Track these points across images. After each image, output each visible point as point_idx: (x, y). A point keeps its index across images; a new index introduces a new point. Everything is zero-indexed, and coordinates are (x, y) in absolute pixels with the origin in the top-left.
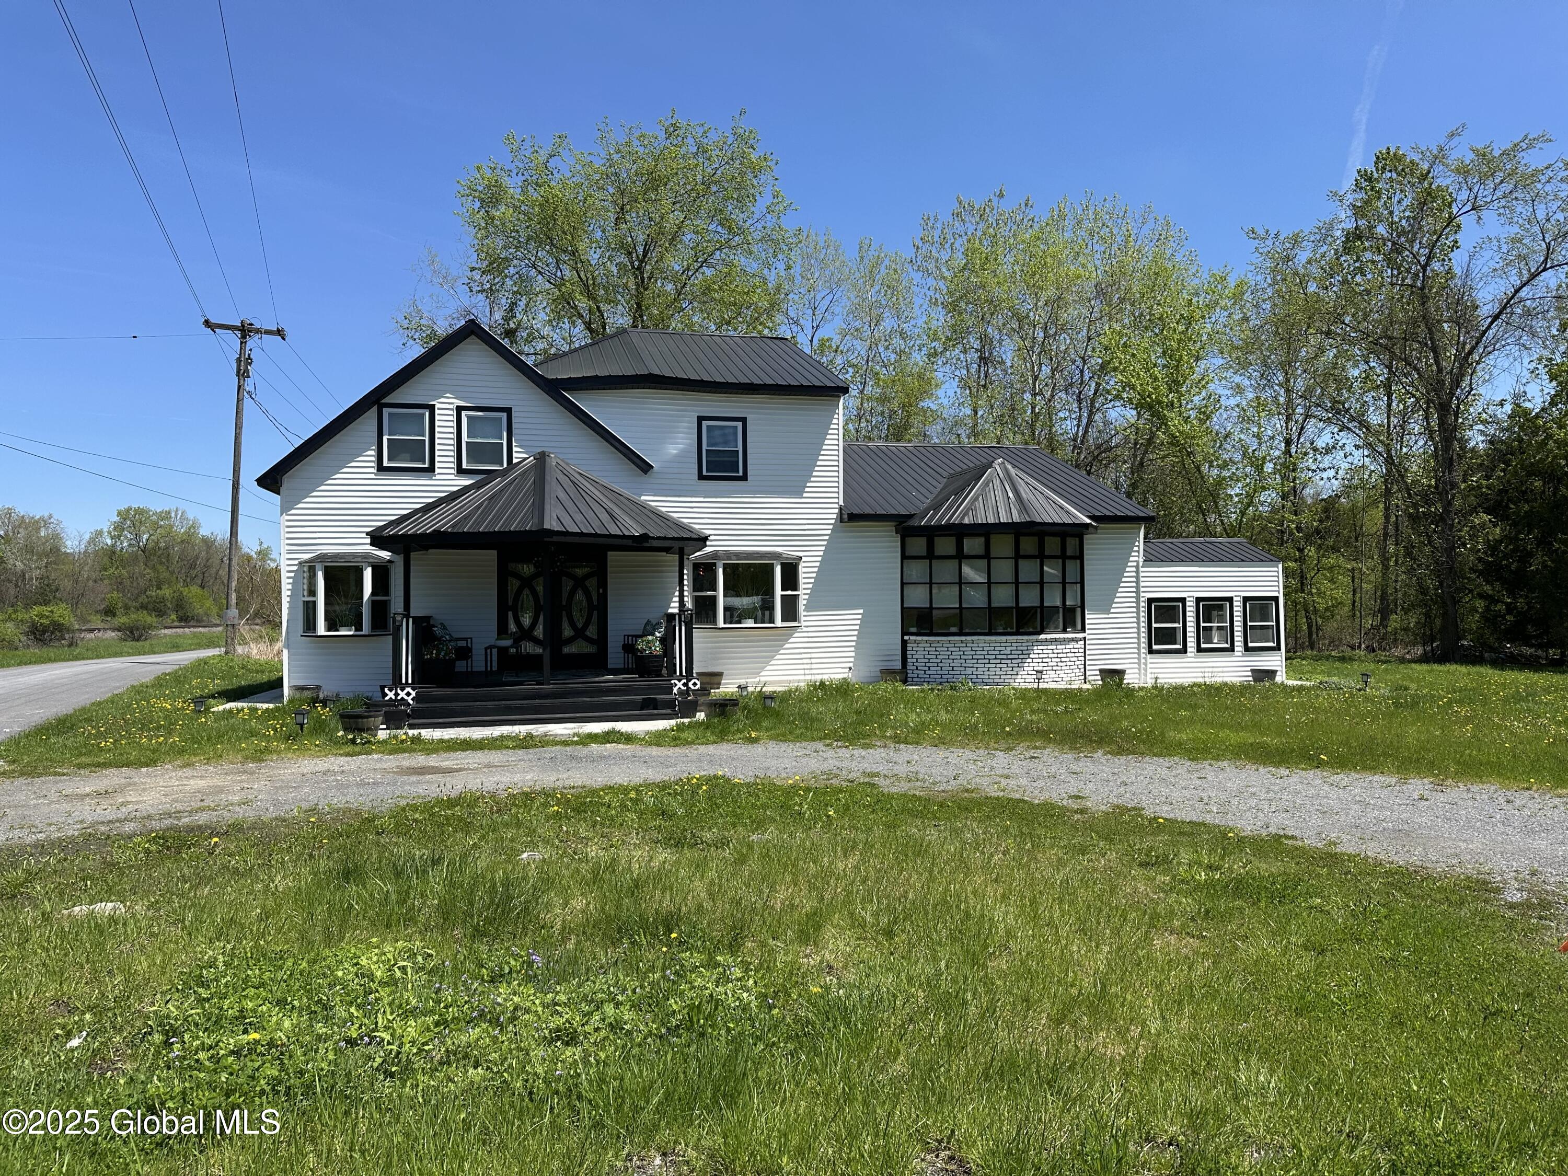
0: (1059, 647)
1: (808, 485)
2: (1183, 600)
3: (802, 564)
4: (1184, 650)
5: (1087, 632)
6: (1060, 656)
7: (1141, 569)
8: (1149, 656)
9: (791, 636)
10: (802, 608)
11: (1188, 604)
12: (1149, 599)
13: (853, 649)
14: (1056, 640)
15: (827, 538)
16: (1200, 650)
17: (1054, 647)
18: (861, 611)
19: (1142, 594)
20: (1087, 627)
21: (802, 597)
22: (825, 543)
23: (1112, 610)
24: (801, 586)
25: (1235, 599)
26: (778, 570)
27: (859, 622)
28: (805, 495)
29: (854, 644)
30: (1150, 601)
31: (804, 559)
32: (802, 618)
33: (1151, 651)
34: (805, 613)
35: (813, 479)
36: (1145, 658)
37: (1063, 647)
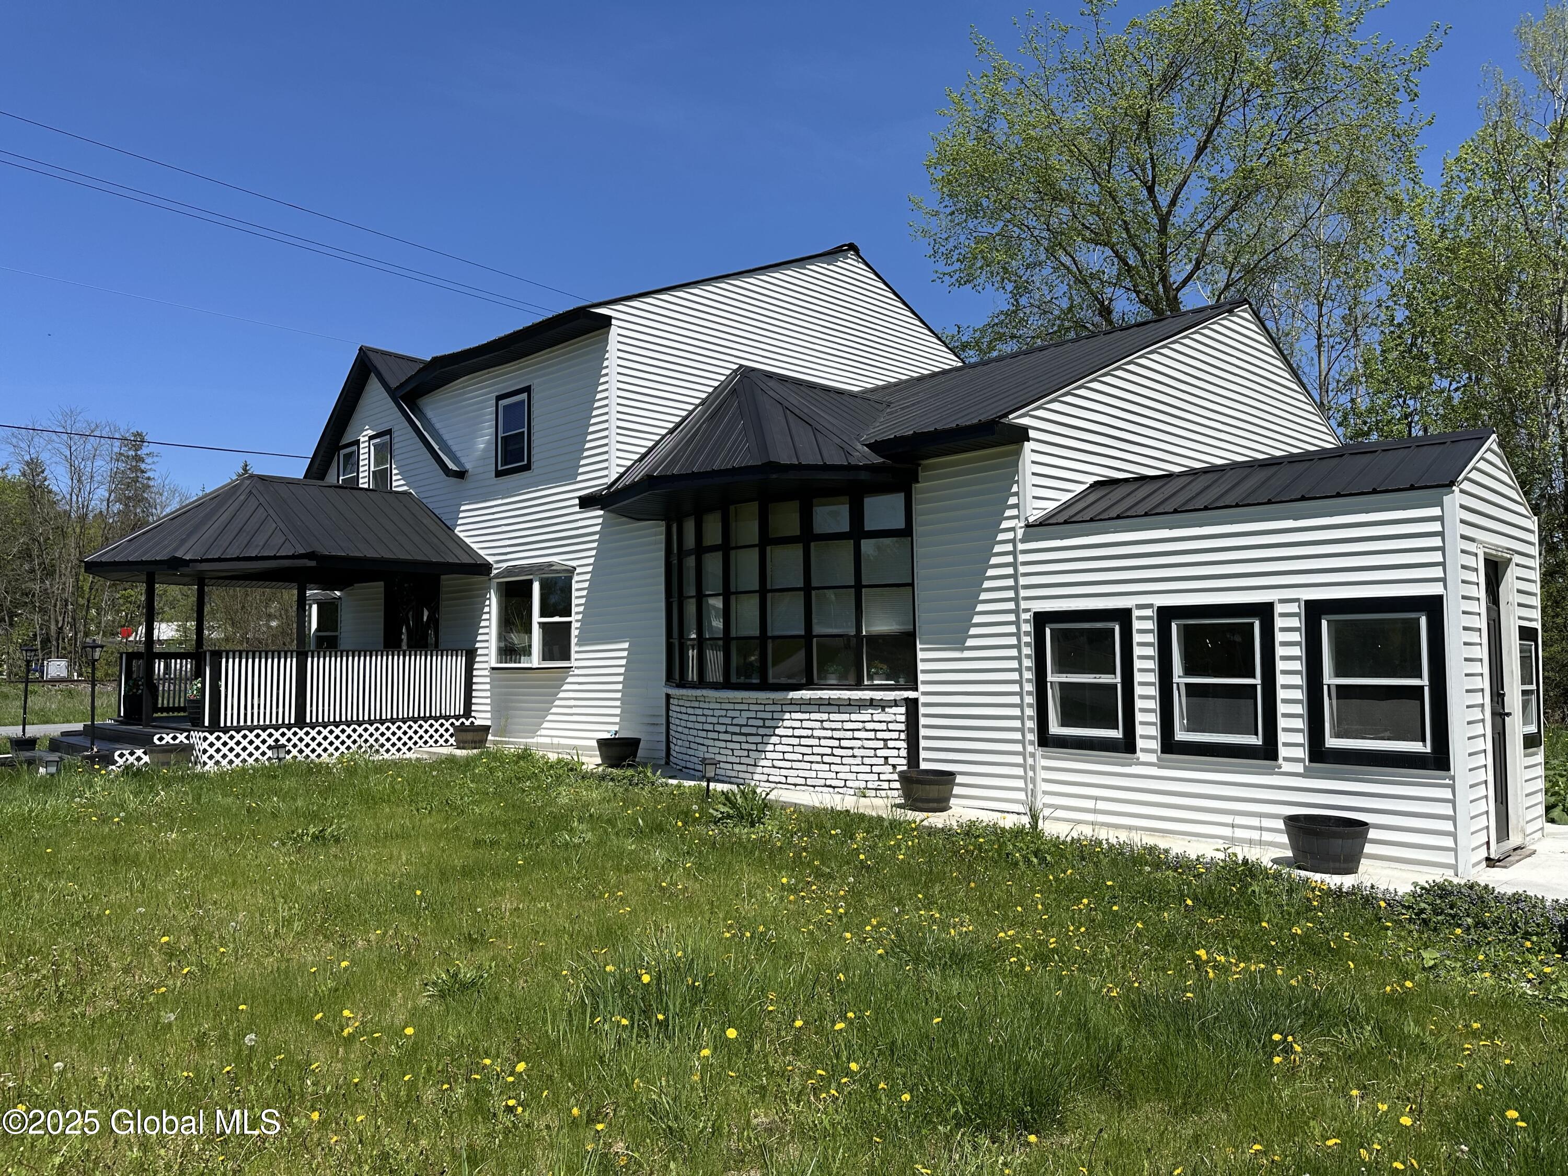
0: (833, 717)
1: (582, 462)
2: (1124, 616)
3: (576, 578)
4: (1128, 745)
5: (922, 688)
6: (837, 734)
7: (1021, 547)
8: (1039, 752)
9: (563, 681)
10: (574, 640)
11: (1137, 625)
12: (1036, 614)
13: (618, 703)
14: (829, 703)
15: (597, 537)
16: (1169, 745)
17: (825, 716)
18: (626, 645)
19: (1024, 605)
20: (921, 677)
21: (575, 625)
22: (595, 545)
23: (970, 642)
24: (574, 609)
25: (1279, 609)
26: (536, 587)
27: (624, 662)
28: (579, 478)
29: (619, 695)
30: (1041, 619)
31: (578, 570)
32: (574, 656)
33: (1045, 740)
34: (577, 649)
35: (586, 454)
36: (1033, 755)
37: (846, 717)
